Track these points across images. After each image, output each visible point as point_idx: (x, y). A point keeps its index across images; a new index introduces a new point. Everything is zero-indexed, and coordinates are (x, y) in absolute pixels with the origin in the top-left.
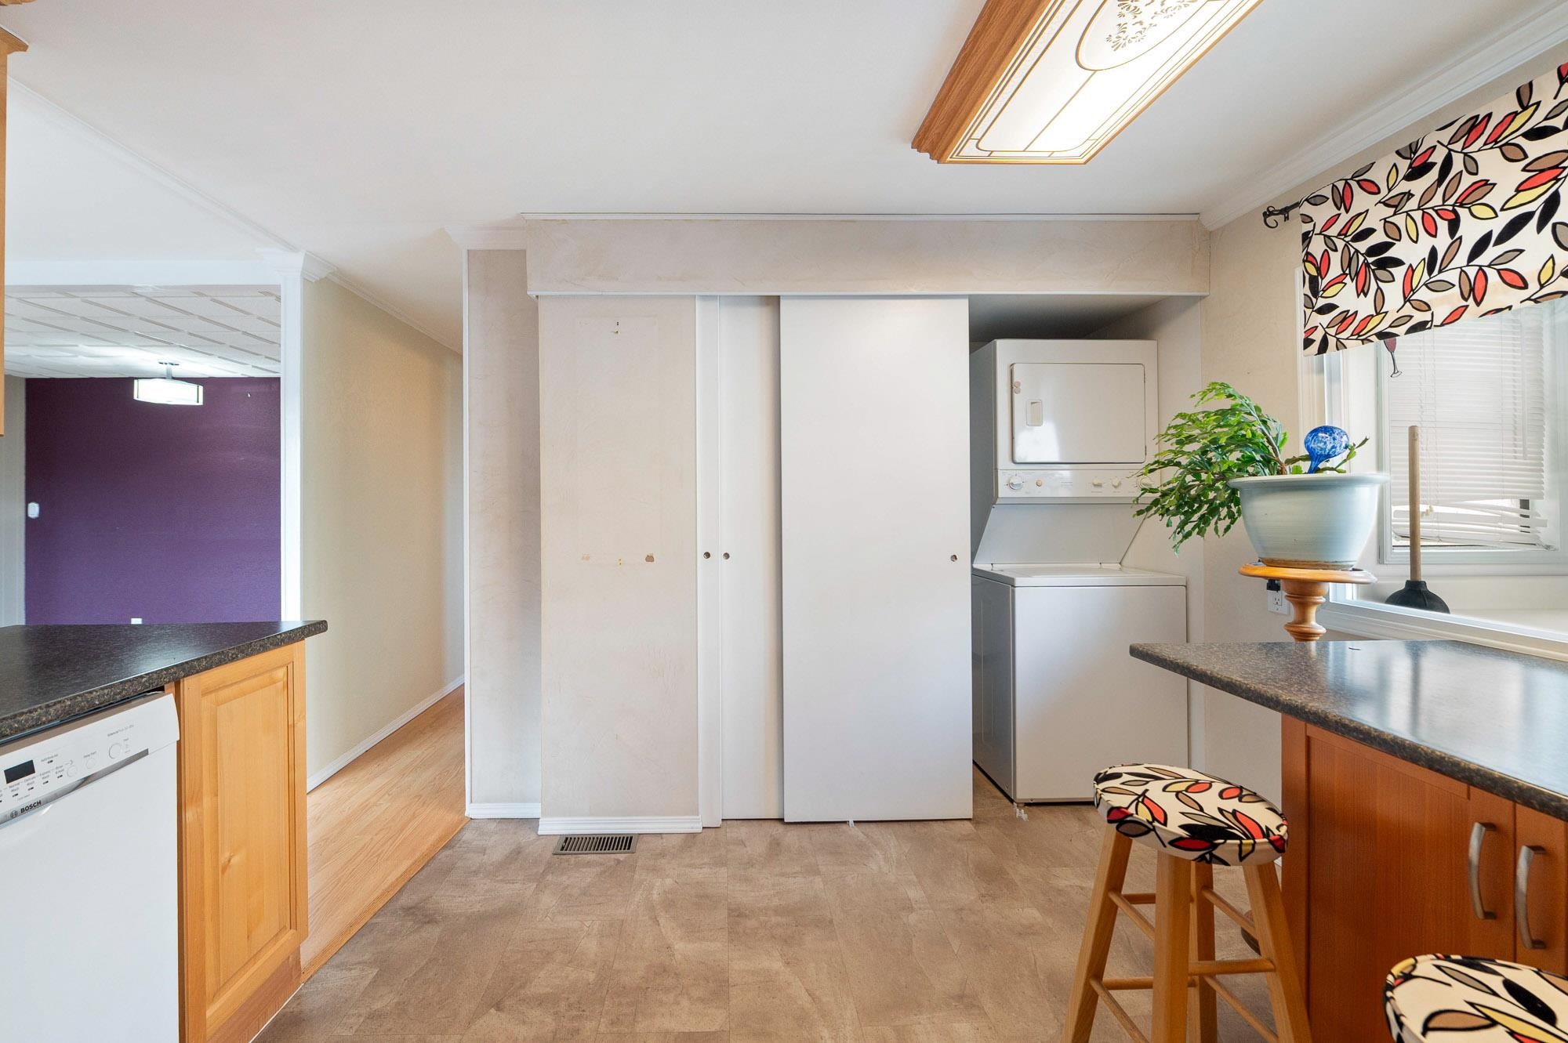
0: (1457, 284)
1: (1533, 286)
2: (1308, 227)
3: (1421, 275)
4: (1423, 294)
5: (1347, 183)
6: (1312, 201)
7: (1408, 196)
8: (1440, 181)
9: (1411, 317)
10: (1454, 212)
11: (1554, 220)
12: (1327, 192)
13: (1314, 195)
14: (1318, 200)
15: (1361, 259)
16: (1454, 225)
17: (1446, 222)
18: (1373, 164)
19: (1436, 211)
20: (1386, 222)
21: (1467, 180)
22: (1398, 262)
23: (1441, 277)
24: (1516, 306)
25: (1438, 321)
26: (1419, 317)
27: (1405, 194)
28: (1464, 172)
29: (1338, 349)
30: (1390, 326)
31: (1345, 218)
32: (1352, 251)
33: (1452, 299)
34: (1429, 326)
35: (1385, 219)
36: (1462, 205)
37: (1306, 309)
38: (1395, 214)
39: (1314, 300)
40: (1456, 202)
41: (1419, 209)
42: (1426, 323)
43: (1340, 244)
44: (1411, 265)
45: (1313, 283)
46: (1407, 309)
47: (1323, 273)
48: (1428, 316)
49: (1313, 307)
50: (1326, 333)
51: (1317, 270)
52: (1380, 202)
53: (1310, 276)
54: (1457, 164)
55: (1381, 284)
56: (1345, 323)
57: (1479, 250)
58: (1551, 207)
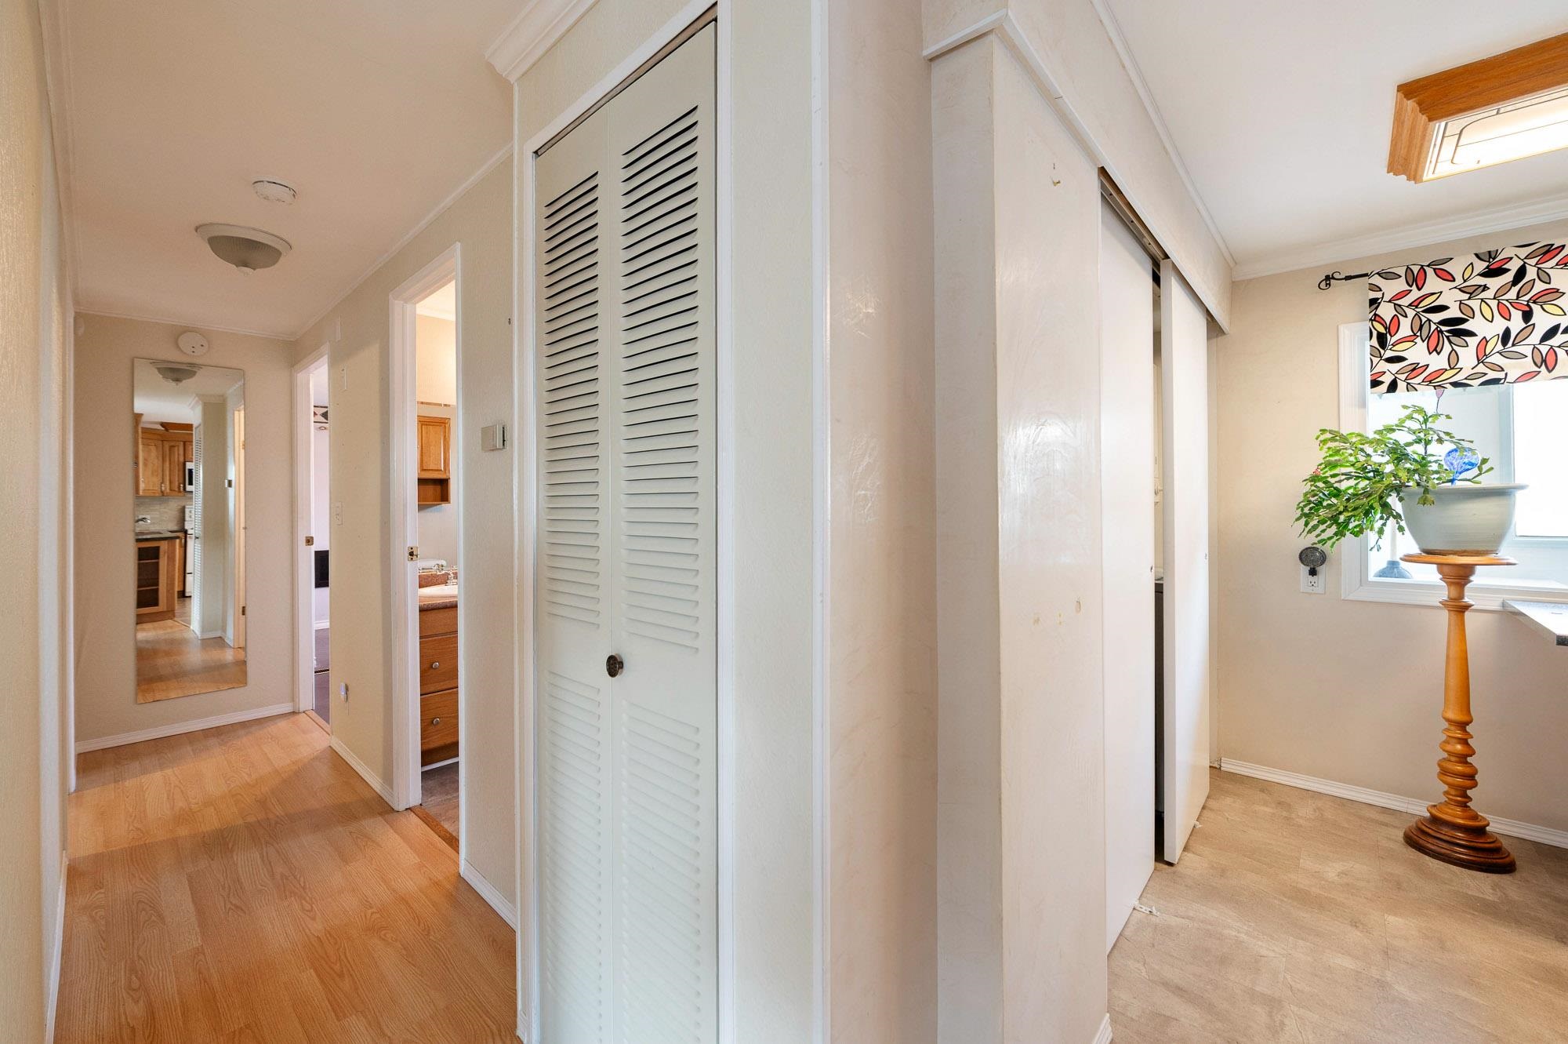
0: (1530, 355)
2: (1377, 295)
3: (1495, 345)
4: (1496, 359)
5: (1421, 268)
6: (1384, 275)
7: (1484, 289)
8: (1515, 282)
9: (1486, 374)
10: (1528, 305)
12: (1401, 271)
13: (1388, 270)
14: (1390, 276)
15: (1433, 327)
16: (1527, 316)
17: (1521, 312)
18: (1451, 259)
19: (1510, 303)
20: (1461, 303)
21: (1539, 287)
22: (1471, 334)
23: (1514, 349)
25: (1510, 379)
26: (1492, 375)
27: (1480, 286)
28: (1537, 280)
29: (1408, 391)
30: (1466, 379)
31: (1415, 294)
32: (1424, 320)
33: (1525, 365)
34: (1502, 381)
35: (1461, 301)
36: (1535, 302)
37: (1372, 358)
38: (1469, 299)
39: (1382, 351)
40: (1530, 299)
41: (1494, 298)
42: (1500, 379)
43: (1411, 313)
44: (1485, 337)
45: (1382, 340)
46: (1481, 368)
47: (1393, 331)
48: (1501, 375)
49: (1381, 357)
50: (1396, 377)
51: (1386, 329)
52: (1455, 288)
53: (1378, 331)
54: (1531, 273)
55: (1455, 347)
56: (1415, 372)
57: (1550, 335)
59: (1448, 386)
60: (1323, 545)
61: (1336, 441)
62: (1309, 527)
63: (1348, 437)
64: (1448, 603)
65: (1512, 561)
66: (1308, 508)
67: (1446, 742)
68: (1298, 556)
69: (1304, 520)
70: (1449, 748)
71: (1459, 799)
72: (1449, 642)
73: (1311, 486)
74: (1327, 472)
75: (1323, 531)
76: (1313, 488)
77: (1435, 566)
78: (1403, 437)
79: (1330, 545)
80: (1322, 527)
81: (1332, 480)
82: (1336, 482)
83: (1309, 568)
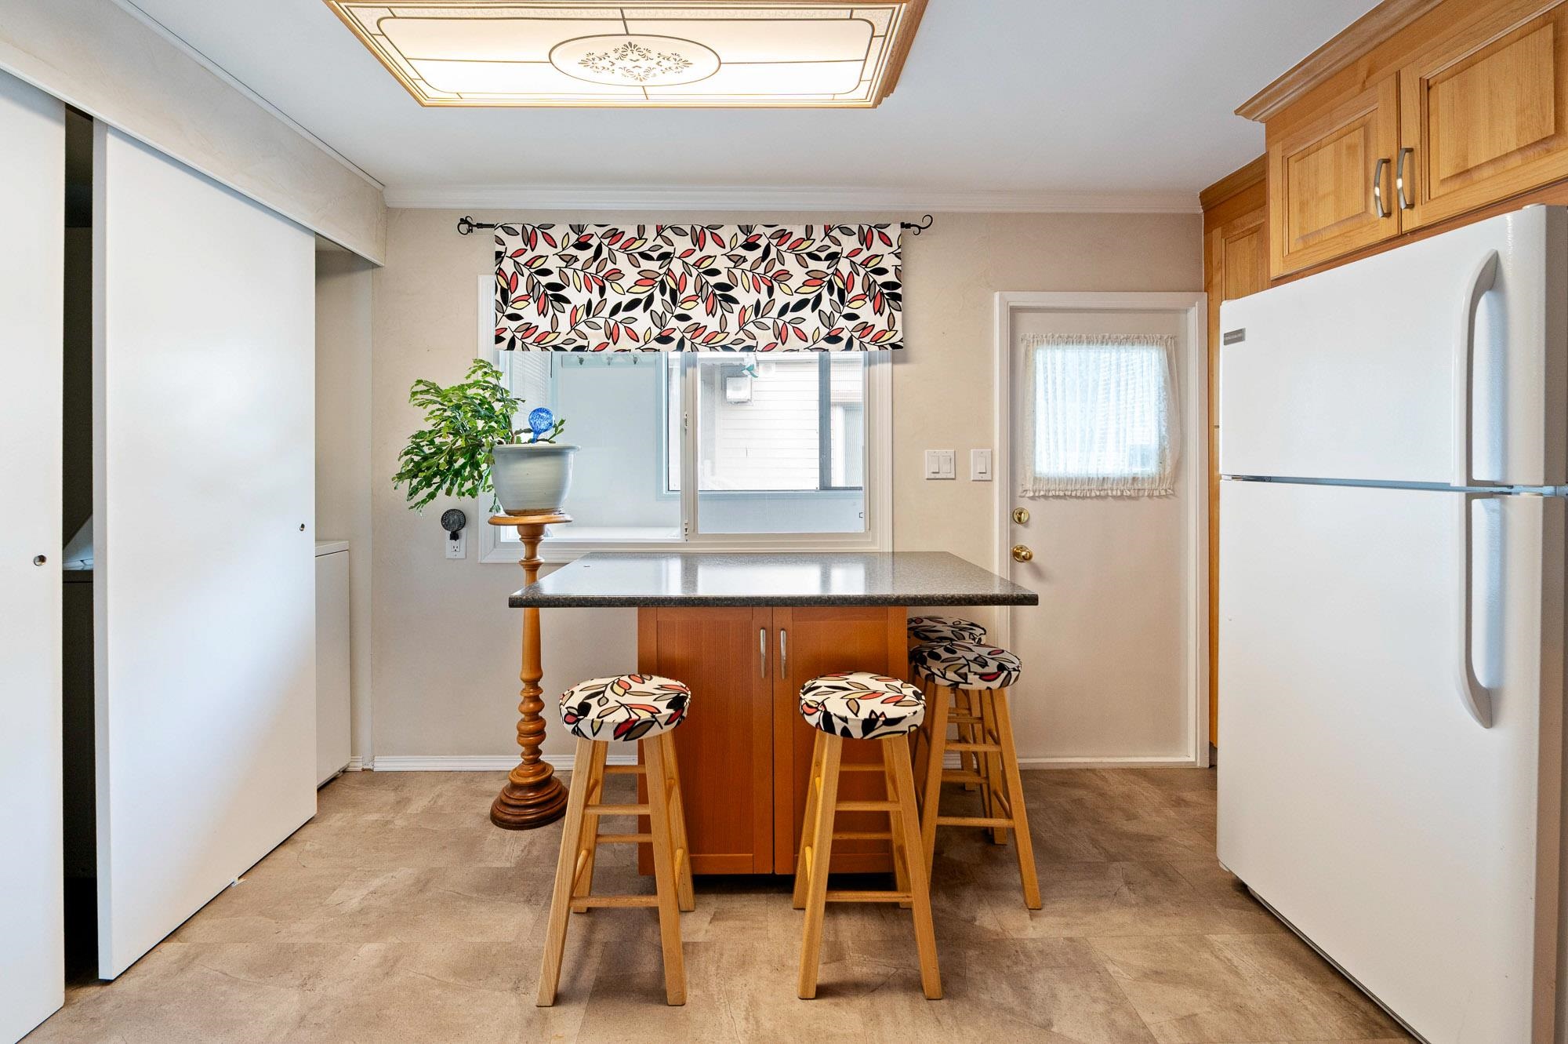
1: (642, 342)
2: (501, 248)
3: (581, 314)
4: (583, 328)
5: (533, 229)
6: (506, 229)
7: (575, 259)
8: (595, 258)
9: (576, 341)
10: (602, 282)
11: (651, 308)
12: (519, 229)
13: (509, 226)
14: (510, 231)
15: (542, 289)
16: (602, 291)
17: (598, 286)
18: (554, 225)
19: (592, 277)
20: (560, 270)
21: (610, 265)
22: (568, 301)
23: (593, 320)
24: (633, 350)
25: (592, 348)
26: (580, 342)
27: (574, 256)
28: (609, 259)
29: (523, 350)
30: (563, 343)
31: (531, 254)
32: (536, 281)
33: (601, 336)
34: (587, 349)
35: (559, 268)
36: (606, 279)
37: (498, 313)
38: (566, 267)
39: (505, 307)
40: (604, 276)
41: (582, 270)
42: (585, 347)
43: (526, 271)
44: (575, 306)
45: (505, 295)
46: (573, 335)
47: (513, 287)
48: (585, 343)
49: (503, 313)
50: (514, 335)
51: (507, 285)
52: (557, 254)
53: (502, 287)
54: (605, 251)
55: (556, 312)
56: (528, 331)
57: (615, 310)
58: (650, 300)
61: (430, 391)
64: (525, 562)
65: (569, 518)
67: (523, 703)
68: (439, 523)
70: (525, 707)
71: (532, 756)
77: (516, 527)
83: (451, 532)
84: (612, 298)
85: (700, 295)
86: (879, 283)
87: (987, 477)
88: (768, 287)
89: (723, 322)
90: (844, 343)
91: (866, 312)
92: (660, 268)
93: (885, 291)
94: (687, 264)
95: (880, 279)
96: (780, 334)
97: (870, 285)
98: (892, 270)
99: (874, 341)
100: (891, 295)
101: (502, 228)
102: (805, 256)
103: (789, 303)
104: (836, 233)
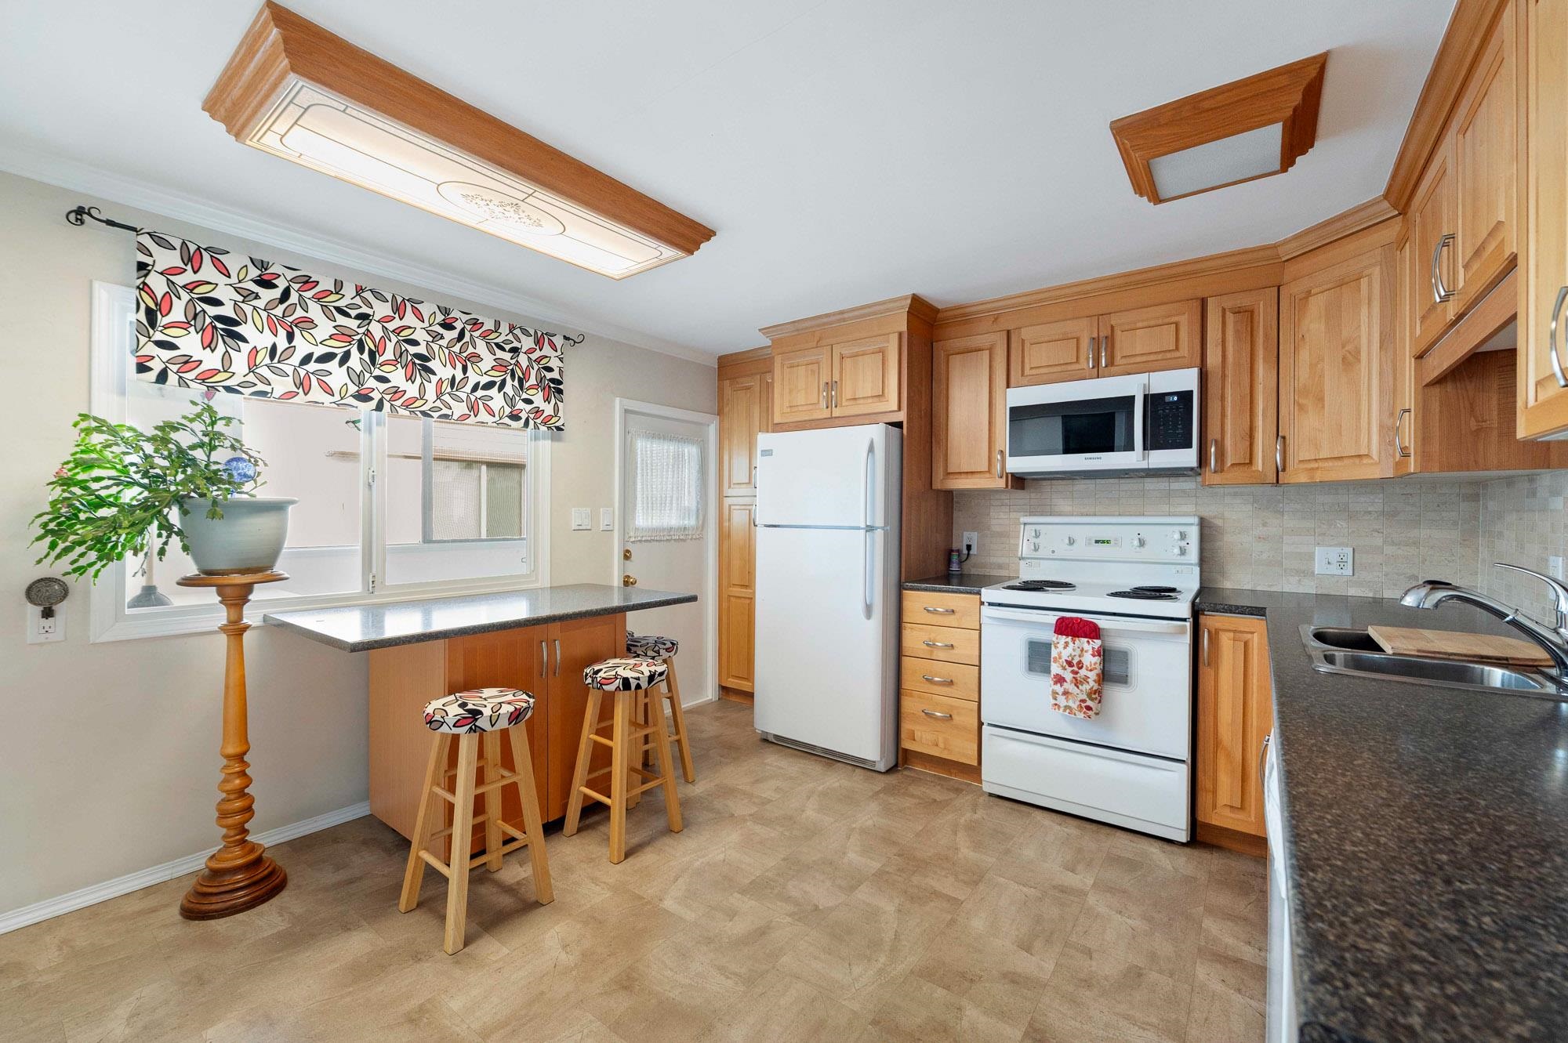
1: (337, 397)
2: (146, 259)
3: (263, 357)
4: (264, 371)
5: (198, 249)
6: (155, 239)
7: (256, 296)
8: (281, 300)
9: (256, 385)
10: (291, 327)
11: (348, 364)
12: (177, 244)
13: (161, 235)
14: (163, 243)
15: (208, 321)
16: (290, 337)
17: (285, 332)
18: (228, 252)
19: (277, 319)
20: (235, 304)
21: (300, 312)
22: (245, 340)
23: (278, 365)
24: (327, 404)
25: (276, 394)
26: (261, 387)
27: (253, 293)
28: (298, 305)
29: (180, 386)
30: (238, 385)
31: (191, 276)
32: (198, 308)
33: (288, 384)
34: (269, 395)
35: (235, 301)
36: (296, 326)
37: (138, 335)
38: (243, 302)
39: (151, 331)
40: (292, 321)
41: (265, 310)
42: (268, 393)
43: (184, 295)
44: (255, 347)
45: (151, 315)
46: (251, 378)
47: (165, 310)
48: (268, 389)
49: (150, 338)
50: (167, 367)
51: (156, 304)
52: (230, 285)
53: (147, 306)
54: (294, 298)
55: (229, 349)
56: (187, 365)
57: (307, 360)
58: (346, 357)
59: (220, 389)
60: (81, 574)
61: (103, 432)
62: (58, 550)
63: (117, 428)
64: (226, 628)
65: (286, 575)
66: (55, 523)
67: (225, 781)
68: (24, 591)
69: (49, 539)
70: (229, 787)
71: (238, 837)
72: (228, 670)
73: (63, 491)
74: (78, 473)
75: (82, 555)
76: (66, 495)
77: (214, 588)
78: (184, 439)
79: (93, 574)
80: (79, 550)
81: (94, 486)
82: (102, 488)
83: (41, 608)
84: (302, 347)
85: (399, 360)
86: (548, 378)
87: (610, 528)
88: (463, 365)
89: (422, 389)
90: (523, 421)
91: (538, 399)
92: (358, 327)
93: (552, 385)
94: (386, 329)
95: (549, 375)
96: (472, 407)
97: (541, 379)
98: (557, 370)
99: (544, 423)
100: (555, 389)
101: (151, 236)
102: (493, 345)
103: (479, 383)
104: (517, 332)
